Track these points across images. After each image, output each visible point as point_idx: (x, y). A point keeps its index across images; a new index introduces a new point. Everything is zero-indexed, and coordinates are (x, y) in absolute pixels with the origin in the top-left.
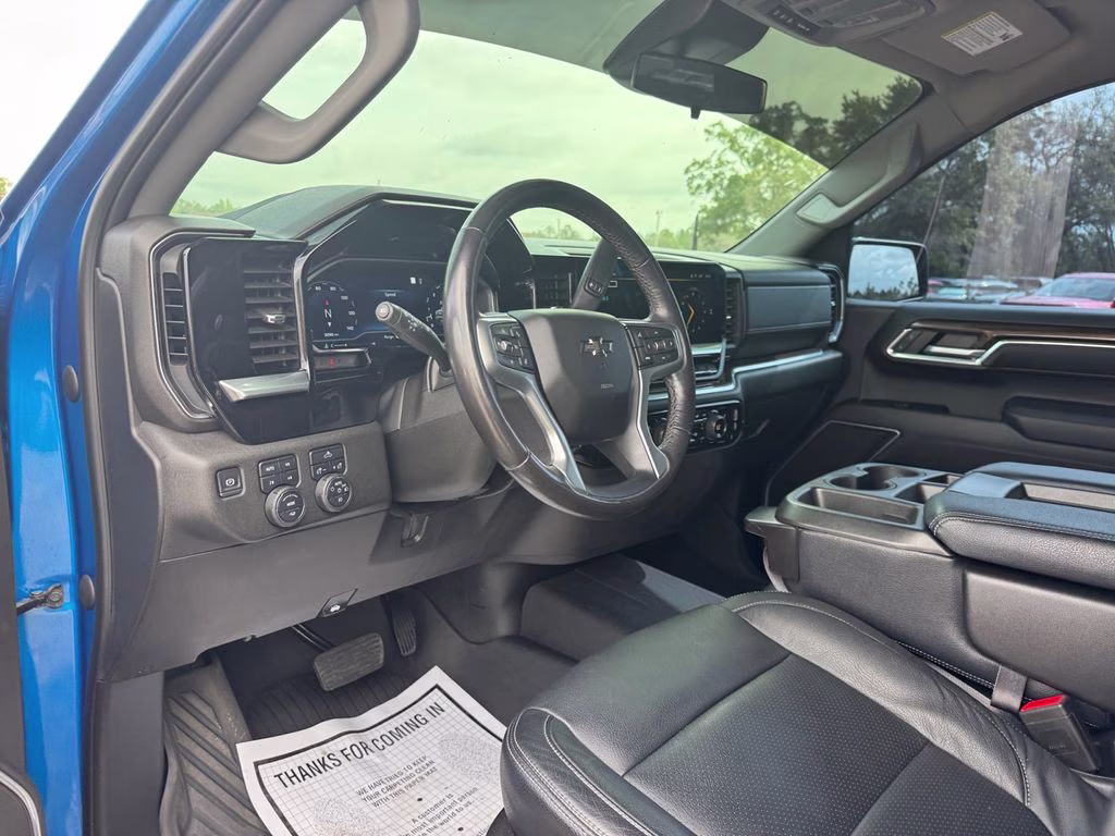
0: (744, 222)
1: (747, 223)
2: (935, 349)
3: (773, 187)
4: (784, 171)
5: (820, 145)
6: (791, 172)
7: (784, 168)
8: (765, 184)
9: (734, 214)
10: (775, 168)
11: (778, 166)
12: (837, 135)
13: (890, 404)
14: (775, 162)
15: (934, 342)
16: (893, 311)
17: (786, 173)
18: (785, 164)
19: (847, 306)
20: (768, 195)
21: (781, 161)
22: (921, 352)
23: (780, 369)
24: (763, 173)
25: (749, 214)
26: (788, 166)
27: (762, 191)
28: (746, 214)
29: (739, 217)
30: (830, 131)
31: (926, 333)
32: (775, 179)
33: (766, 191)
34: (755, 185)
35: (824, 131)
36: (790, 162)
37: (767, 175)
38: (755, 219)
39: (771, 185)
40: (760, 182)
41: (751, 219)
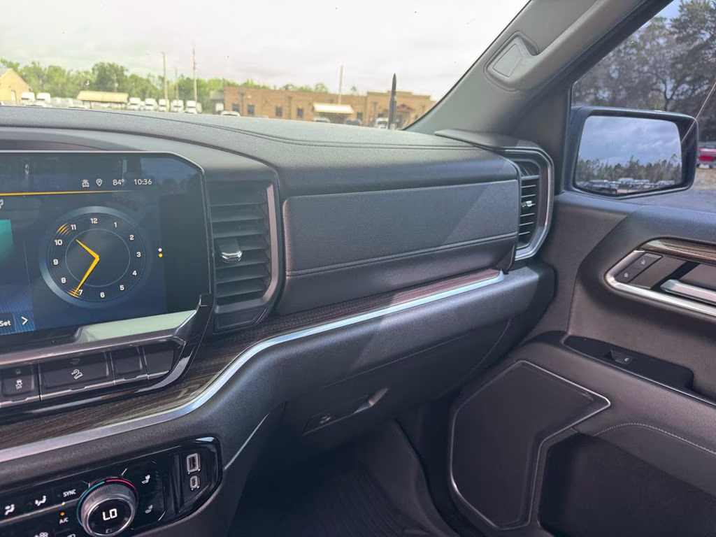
0: (595, 94)
1: (598, 96)
2: (677, 286)
3: (619, 70)
4: (629, 57)
5: (658, 37)
6: (634, 58)
7: (629, 54)
8: (613, 67)
9: (589, 89)
10: (622, 55)
11: (625, 53)
12: (672, 30)
13: (604, 352)
14: (623, 51)
15: (678, 275)
16: (622, 217)
17: (631, 59)
18: (631, 52)
19: (556, 205)
20: (615, 75)
21: (627, 50)
22: (657, 288)
23: (385, 324)
24: (613, 59)
25: (601, 88)
26: (633, 53)
27: (611, 72)
28: (597, 89)
29: (592, 91)
30: (667, 27)
31: (666, 259)
32: (621, 63)
33: (614, 72)
34: (605, 67)
35: (663, 27)
36: (634, 51)
37: (616, 60)
38: (604, 92)
39: (618, 67)
40: (609, 66)
41: (601, 92)
